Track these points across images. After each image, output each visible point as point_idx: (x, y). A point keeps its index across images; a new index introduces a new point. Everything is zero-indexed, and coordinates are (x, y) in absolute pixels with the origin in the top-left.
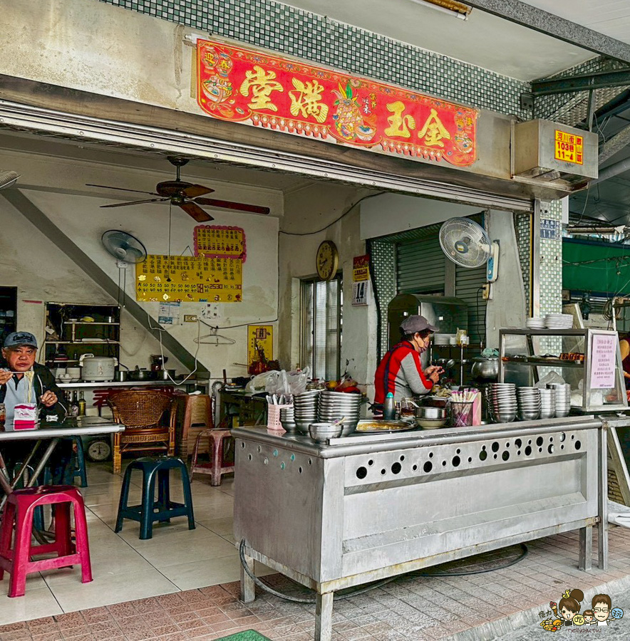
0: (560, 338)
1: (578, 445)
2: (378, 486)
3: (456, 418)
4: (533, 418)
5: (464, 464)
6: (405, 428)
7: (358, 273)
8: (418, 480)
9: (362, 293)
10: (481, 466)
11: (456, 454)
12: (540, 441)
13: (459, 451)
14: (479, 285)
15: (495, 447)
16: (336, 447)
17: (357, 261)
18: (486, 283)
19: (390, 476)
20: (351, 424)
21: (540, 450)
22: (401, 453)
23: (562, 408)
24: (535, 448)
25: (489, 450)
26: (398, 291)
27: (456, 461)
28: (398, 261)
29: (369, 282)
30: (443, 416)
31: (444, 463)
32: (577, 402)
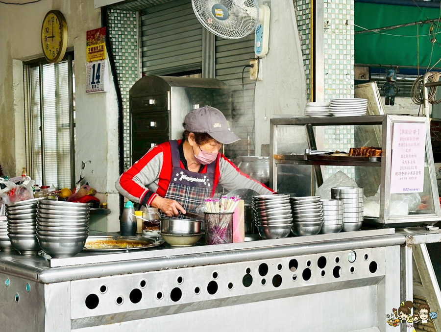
0: (352, 129)
1: (373, 267)
2: (114, 318)
3: (212, 233)
4: (314, 233)
5: (222, 291)
6: (148, 245)
7: (93, 51)
8: (164, 311)
9: (98, 77)
10: (245, 293)
11: (212, 279)
12: (322, 262)
13: (215, 275)
14: (245, 63)
15: (263, 269)
16: (58, 268)
17: (91, 35)
18: (254, 59)
19: (128, 305)
20: (78, 241)
21: (323, 273)
22: (141, 277)
23: (353, 219)
24: (315, 270)
25: (255, 274)
26: (143, 73)
27: (213, 288)
28: (142, 34)
29: (107, 62)
30: (196, 230)
31: (197, 290)
32: (372, 211)
